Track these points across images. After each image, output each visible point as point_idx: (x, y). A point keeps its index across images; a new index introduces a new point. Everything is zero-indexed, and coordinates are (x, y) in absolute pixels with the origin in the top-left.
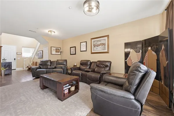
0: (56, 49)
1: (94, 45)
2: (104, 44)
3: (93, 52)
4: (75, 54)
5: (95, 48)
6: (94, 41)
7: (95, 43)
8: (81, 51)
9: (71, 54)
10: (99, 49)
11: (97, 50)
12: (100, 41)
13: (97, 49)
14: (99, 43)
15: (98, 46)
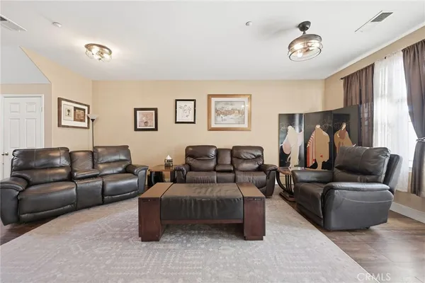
0: (75, 108)
1: (217, 111)
2: (241, 112)
3: (213, 126)
4: (156, 129)
5: (219, 119)
6: (217, 103)
7: (219, 107)
8: (176, 123)
9: (136, 129)
10: (229, 121)
11: (224, 122)
12: (232, 103)
13: (225, 120)
14: (230, 107)
15: (226, 115)
